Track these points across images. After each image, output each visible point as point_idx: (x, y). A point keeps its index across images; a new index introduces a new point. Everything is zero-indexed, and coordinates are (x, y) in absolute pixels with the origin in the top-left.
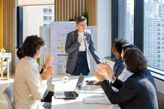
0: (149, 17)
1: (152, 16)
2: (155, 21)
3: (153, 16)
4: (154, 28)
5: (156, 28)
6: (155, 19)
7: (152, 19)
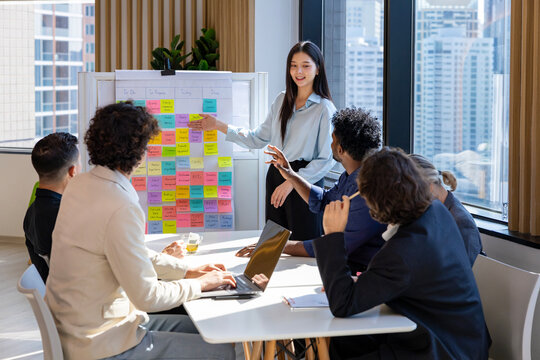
0: (352, 45)
1: (361, 41)
2: (372, 60)
3: (366, 41)
4: (367, 82)
5: (372, 82)
6: (372, 53)
7: (360, 53)
